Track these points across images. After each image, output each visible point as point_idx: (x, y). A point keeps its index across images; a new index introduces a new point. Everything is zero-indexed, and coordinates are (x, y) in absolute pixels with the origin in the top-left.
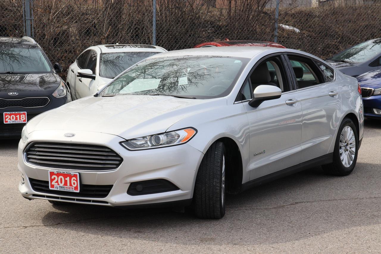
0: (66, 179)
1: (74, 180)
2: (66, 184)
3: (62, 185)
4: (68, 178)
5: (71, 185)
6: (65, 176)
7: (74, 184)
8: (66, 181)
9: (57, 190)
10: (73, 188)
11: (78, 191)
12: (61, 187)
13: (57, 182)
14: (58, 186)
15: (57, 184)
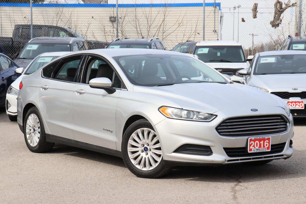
0: (261, 143)
1: (267, 142)
2: (260, 146)
3: (257, 148)
4: (262, 141)
5: (264, 146)
6: (260, 140)
7: (267, 145)
8: (260, 144)
9: (254, 152)
10: (266, 149)
11: (270, 150)
12: (257, 149)
13: (254, 146)
14: (255, 149)
15: (254, 147)
